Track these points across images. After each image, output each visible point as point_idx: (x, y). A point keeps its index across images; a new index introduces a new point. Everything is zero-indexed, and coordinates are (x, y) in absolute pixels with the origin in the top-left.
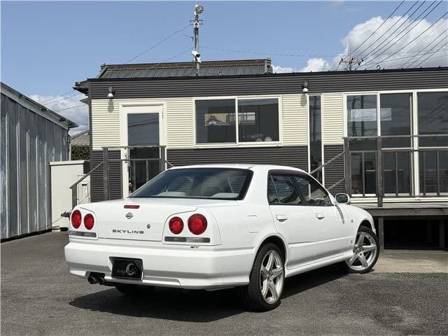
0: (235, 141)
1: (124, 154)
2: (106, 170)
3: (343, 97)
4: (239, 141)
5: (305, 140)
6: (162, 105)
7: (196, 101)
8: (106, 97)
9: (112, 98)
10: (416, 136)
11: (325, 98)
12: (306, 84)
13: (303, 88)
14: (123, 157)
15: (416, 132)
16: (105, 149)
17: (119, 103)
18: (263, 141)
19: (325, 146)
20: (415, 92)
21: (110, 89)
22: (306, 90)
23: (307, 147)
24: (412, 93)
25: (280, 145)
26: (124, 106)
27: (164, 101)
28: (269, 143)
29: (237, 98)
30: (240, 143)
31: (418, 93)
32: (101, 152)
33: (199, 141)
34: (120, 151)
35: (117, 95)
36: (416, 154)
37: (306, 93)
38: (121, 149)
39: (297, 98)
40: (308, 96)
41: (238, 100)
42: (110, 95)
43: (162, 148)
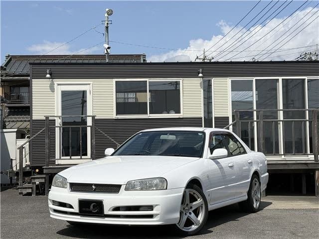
0: (146, 113)
1: (58, 122)
2: (47, 135)
3: (228, 81)
4: (150, 114)
5: (200, 113)
6: (89, 84)
7: (116, 82)
8: (45, 78)
9: (49, 78)
10: (281, 110)
11: (215, 81)
12: (201, 70)
13: (199, 74)
14: (57, 124)
15: (281, 108)
16: (47, 118)
17: (57, 82)
18: (169, 113)
19: (215, 118)
20: (280, 78)
21: (48, 71)
22: (201, 75)
23: (201, 118)
24: (278, 79)
25: (181, 117)
26: (59, 85)
27: (91, 82)
28: (173, 115)
29: (148, 80)
30: (151, 115)
31: (282, 79)
33: (118, 113)
34: (55, 120)
35: (54, 76)
36: (281, 123)
37: (201, 77)
38: (56, 118)
39: (195, 81)
40: (202, 80)
41: (149, 82)
42: (48, 76)
43: (93, 117)
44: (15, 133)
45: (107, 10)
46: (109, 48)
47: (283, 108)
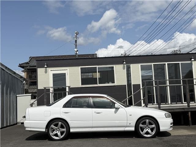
0: (97, 84)
1: (51, 90)
2: (45, 97)
3: (139, 65)
4: (99, 84)
5: (125, 83)
6: (67, 70)
7: (81, 68)
8: (44, 67)
9: (46, 67)
10: (168, 80)
11: (132, 66)
12: (125, 60)
13: (124, 62)
14: (51, 91)
15: (168, 79)
16: (45, 88)
17: (49, 69)
18: (108, 83)
19: (133, 85)
20: (166, 63)
21: (46, 64)
22: (125, 63)
23: (126, 85)
24: (165, 64)
25: (115, 85)
26: (51, 71)
27: (68, 68)
28: (110, 84)
29: (97, 66)
31: (168, 64)
32: (43, 89)
33: (82, 84)
34: (50, 89)
35: (49, 66)
36: (168, 87)
37: (125, 64)
38: (50, 88)
39: (121, 66)
40: (125, 65)
42: (46, 66)
43: (69, 87)
44: (30, 96)
45: (76, 32)
46: (77, 51)
47: (169, 79)
